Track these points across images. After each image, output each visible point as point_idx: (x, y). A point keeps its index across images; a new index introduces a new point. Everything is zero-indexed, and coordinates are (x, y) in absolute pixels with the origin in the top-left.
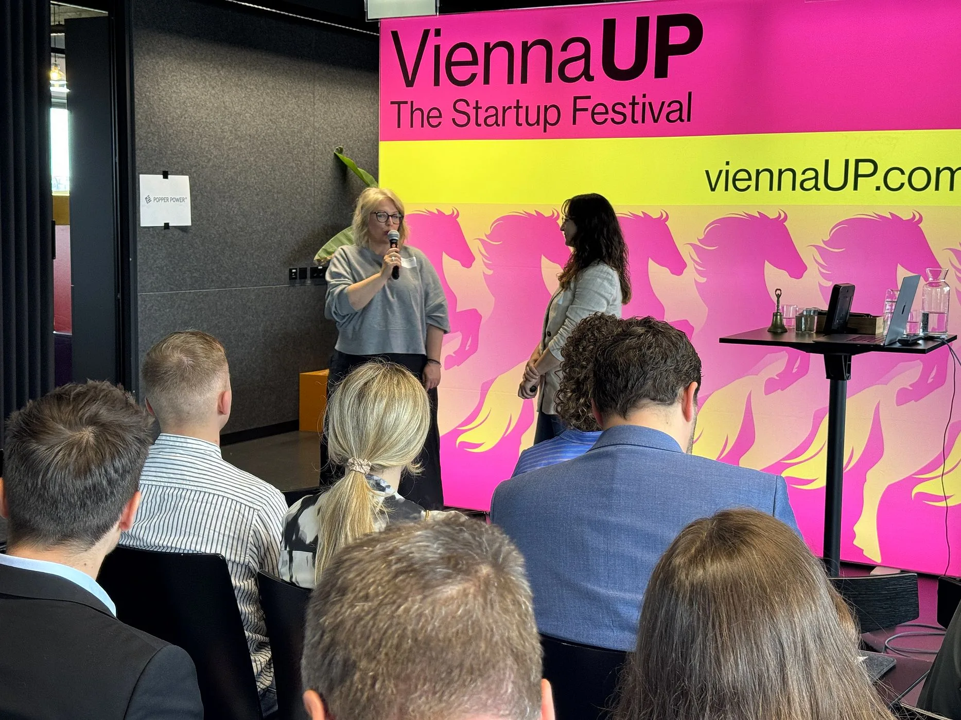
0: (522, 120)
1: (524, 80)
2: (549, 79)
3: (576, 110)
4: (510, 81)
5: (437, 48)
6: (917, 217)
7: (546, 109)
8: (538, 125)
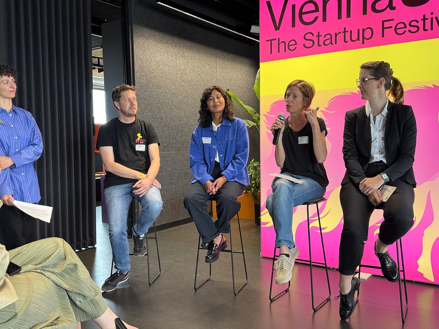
0: (348, 38)
1: (348, 15)
2: (365, 13)
3: (383, 28)
4: (340, 17)
5: (294, 6)
7: (364, 30)
8: (359, 40)
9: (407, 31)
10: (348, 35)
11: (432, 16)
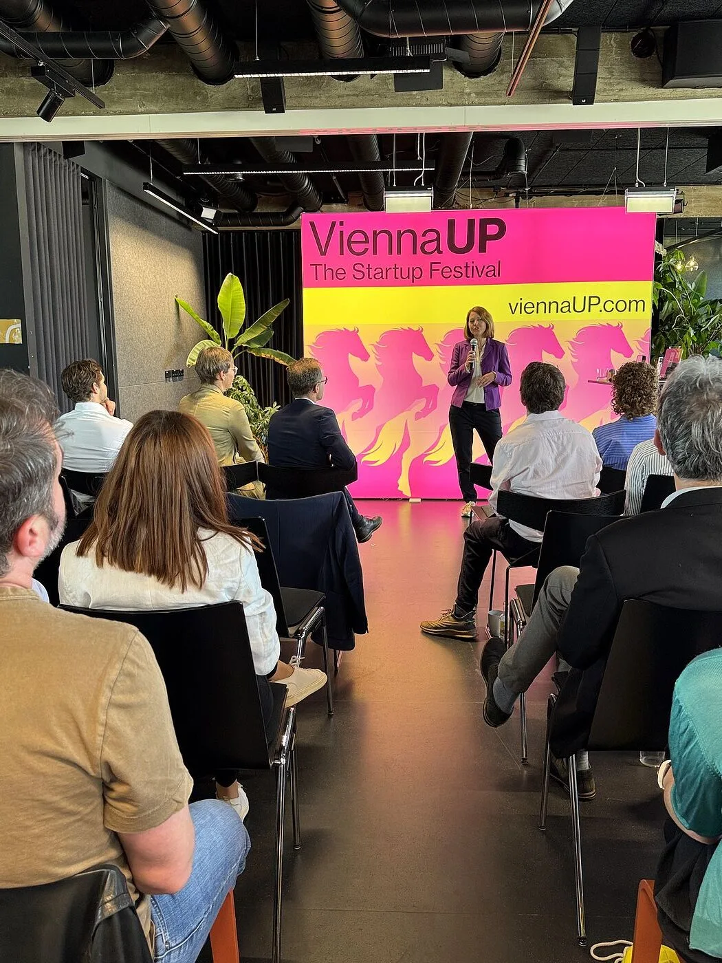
0: (398, 275)
1: (399, 252)
2: (415, 252)
3: (432, 270)
5: (341, 233)
6: (620, 325)
7: (413, 269)
8: (409, 278)
9: (452, 276)
10: (398, 271)
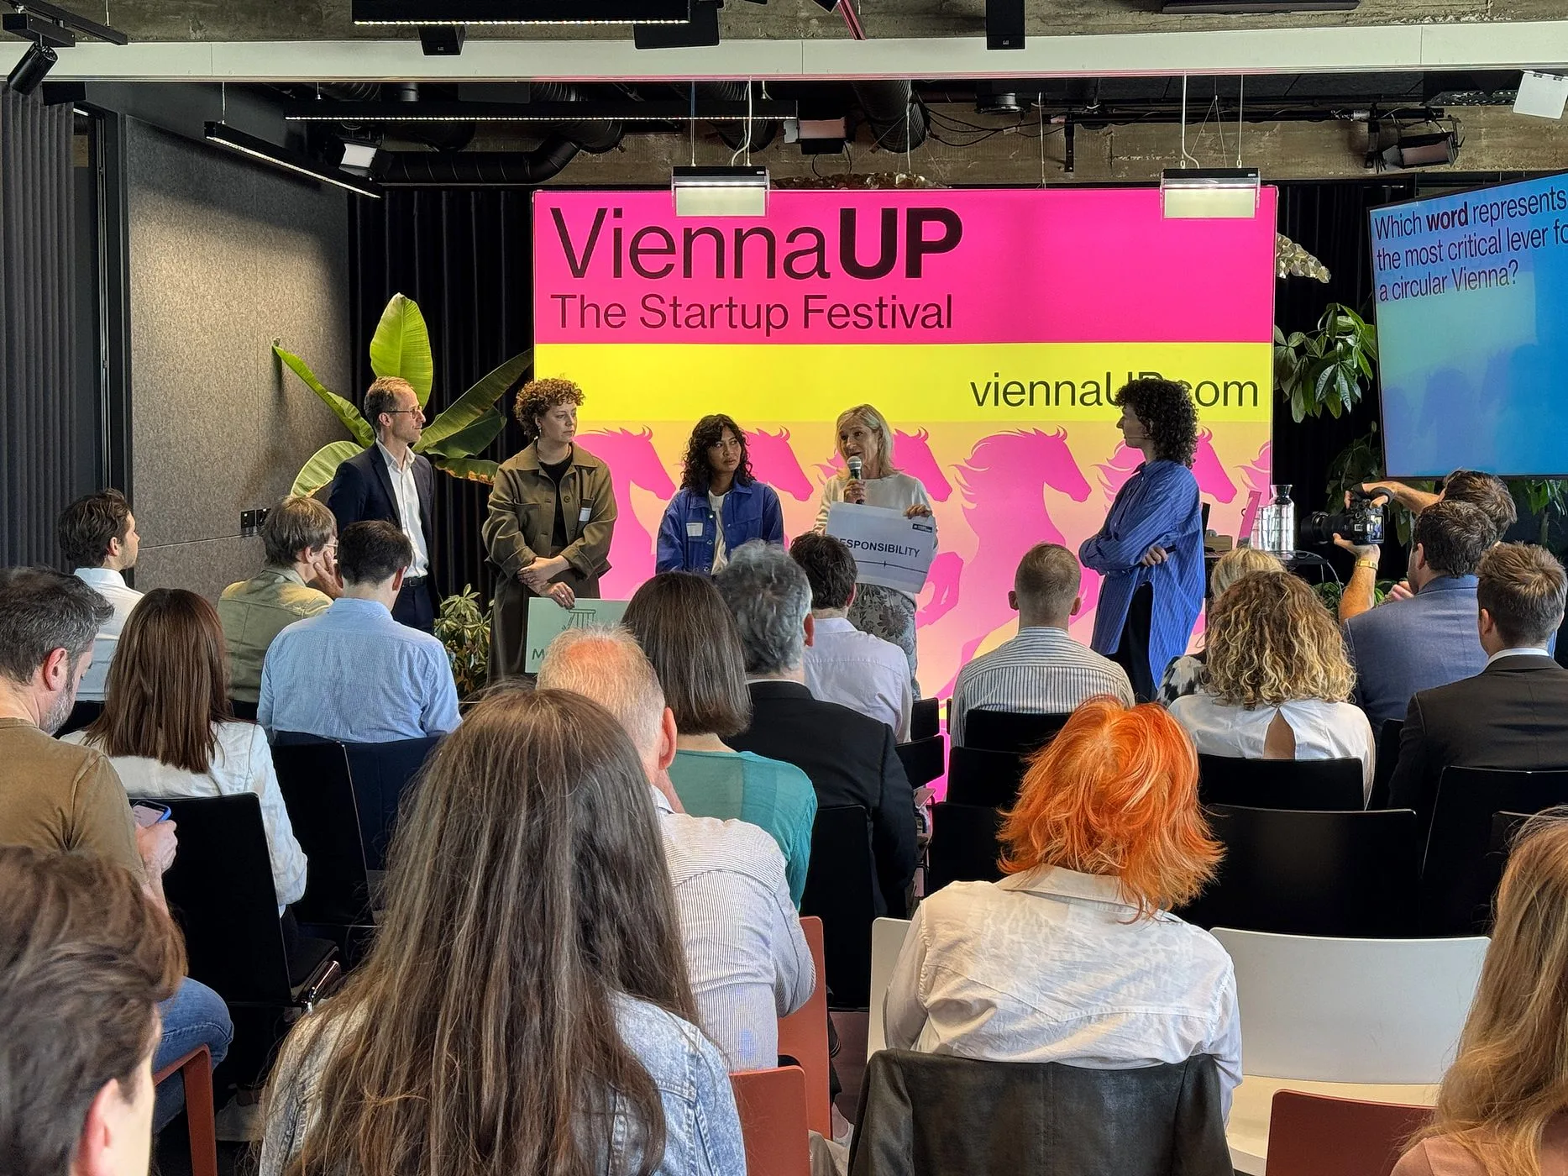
0: (737, 320)
1: (738, 274)
2: (771, 274)
3: (807, 311)
4: (720, 274)
5: (618, 232)
6: (1207, 433)
7: (769, 310)
8: (759, 327)
9: (851, 324)
10: (737, 312)
11: (894, 302)
